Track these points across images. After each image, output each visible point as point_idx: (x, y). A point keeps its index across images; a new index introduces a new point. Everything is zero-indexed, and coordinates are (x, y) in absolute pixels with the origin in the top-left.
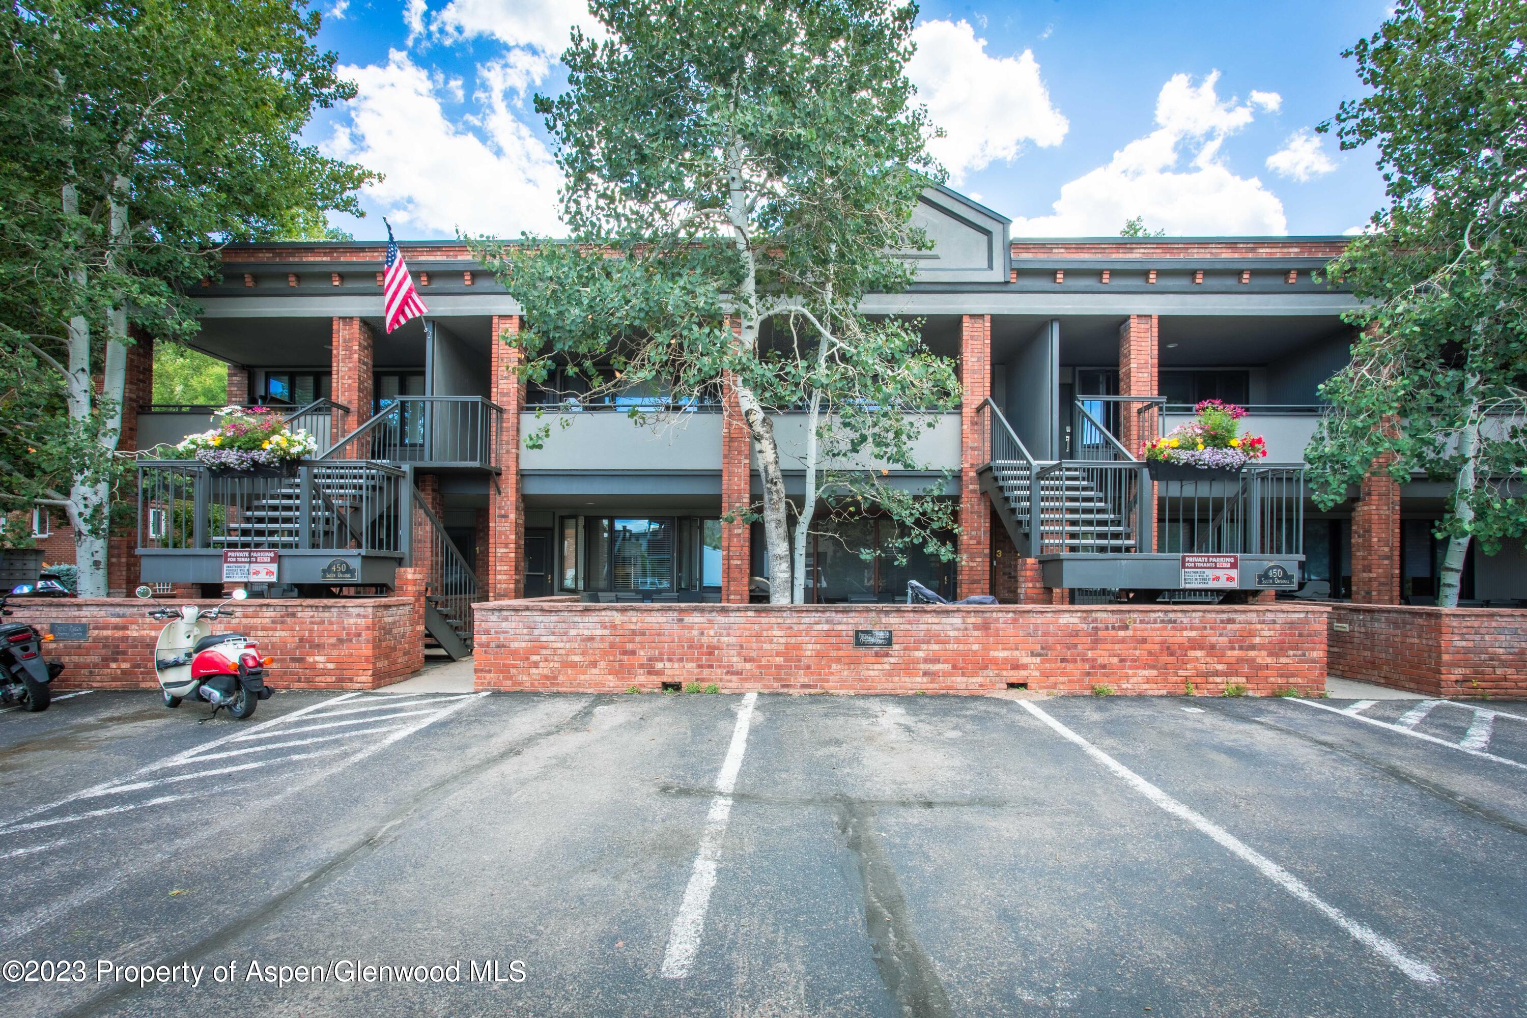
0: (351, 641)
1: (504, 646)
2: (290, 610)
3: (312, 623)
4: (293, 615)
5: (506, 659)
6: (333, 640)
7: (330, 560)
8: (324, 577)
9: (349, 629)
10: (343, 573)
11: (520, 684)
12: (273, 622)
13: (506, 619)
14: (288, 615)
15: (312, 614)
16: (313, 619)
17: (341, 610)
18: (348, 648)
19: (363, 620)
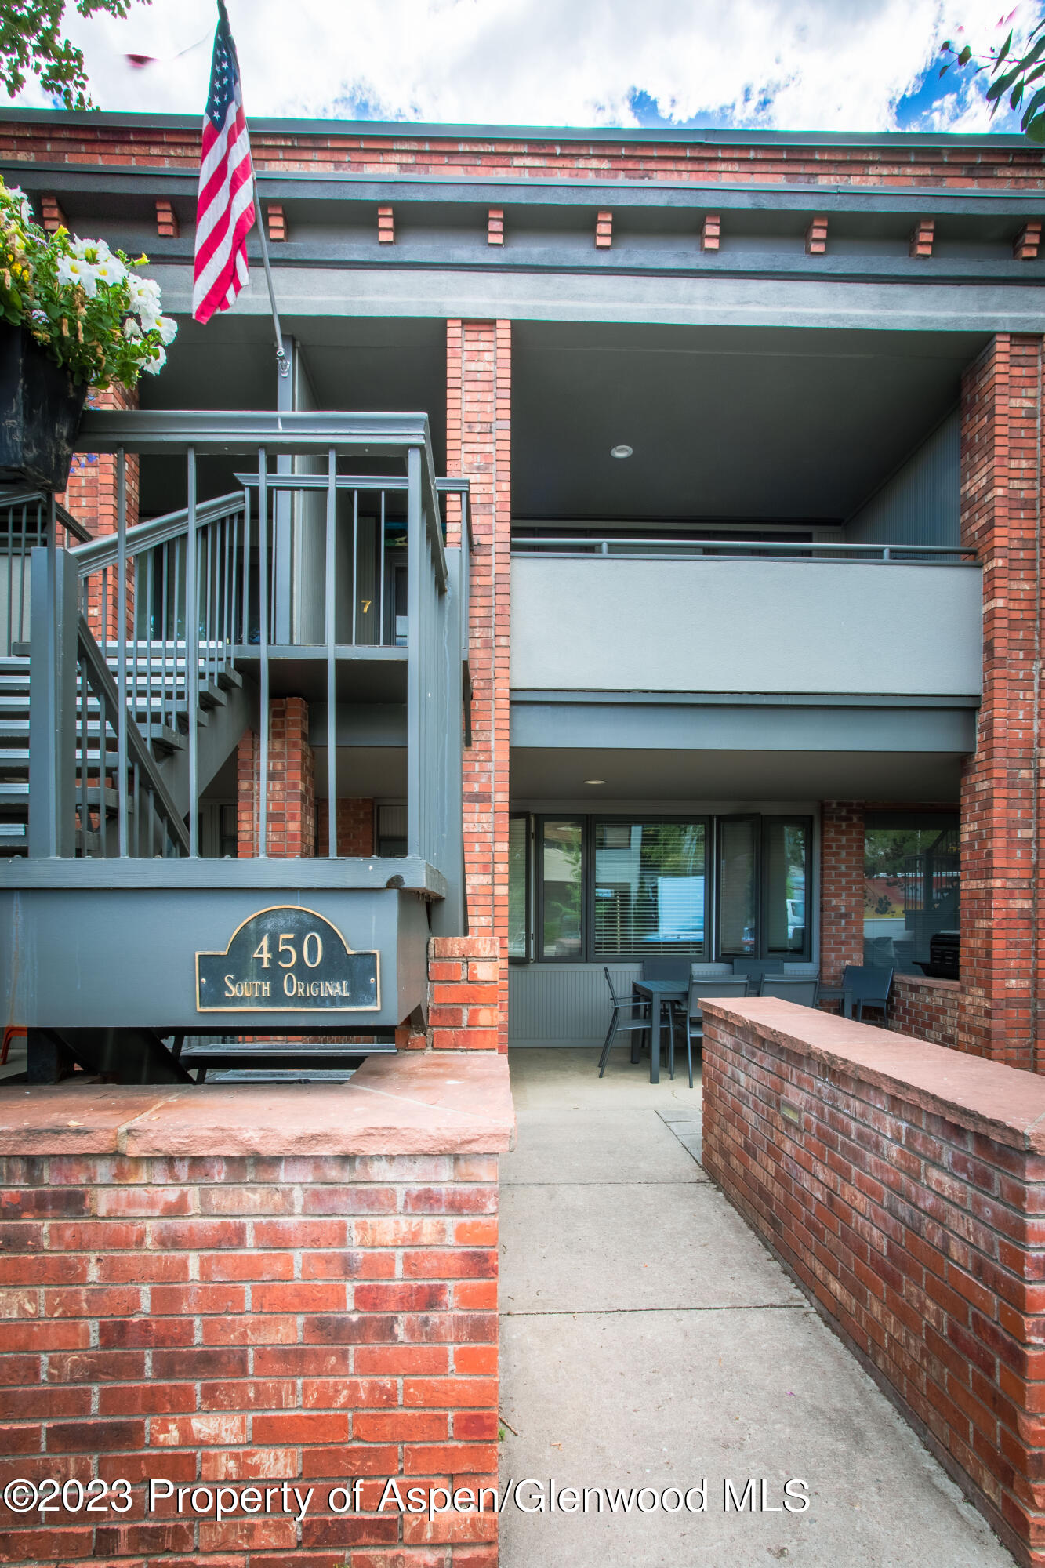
0: (386, 1331)
2: (51, 1180)
3: (172, 1242)
4: (73, 1203)
6: (290, 1332)
7: (243, 914)
8: (213, 994)
9: (378, 1266)
14: (40, 1205)
15: (172, 1195)
16: (179, 1224)
17: (333, 1173)
18: (369, 1365)
19: (451, 1222)
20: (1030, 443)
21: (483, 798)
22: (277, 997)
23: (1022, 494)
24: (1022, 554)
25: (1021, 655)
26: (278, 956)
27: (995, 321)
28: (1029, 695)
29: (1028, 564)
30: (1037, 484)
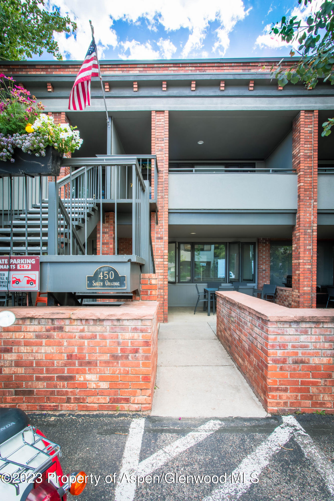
0: (127, 358)
1: (302, 362)
2: (56, 323)
3: (81, 338)
4: (61, 329)
5: (307, 376)
6: (107, 357)
7: (96, 268)
8: (90, 285)
9: (125, 344)
10: (110, 280)
11: (322, 404)
12: (38, 337)
13: (306, 333)
14: (54, 329)
15: (81, 327)
16: (83, 334)
17: (115, 323)
18: (124, 365)
19: (141, 334)
20: (311, 140)
21: (161, 238)
22: (104, 286)
23: (308, 154)
24: (308, 171)
25: (308, 198)
26: (104, 276)
27: (300, 107)
28: (310, 209)
29: (310, 173)
30: (312, 151)
